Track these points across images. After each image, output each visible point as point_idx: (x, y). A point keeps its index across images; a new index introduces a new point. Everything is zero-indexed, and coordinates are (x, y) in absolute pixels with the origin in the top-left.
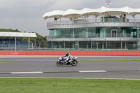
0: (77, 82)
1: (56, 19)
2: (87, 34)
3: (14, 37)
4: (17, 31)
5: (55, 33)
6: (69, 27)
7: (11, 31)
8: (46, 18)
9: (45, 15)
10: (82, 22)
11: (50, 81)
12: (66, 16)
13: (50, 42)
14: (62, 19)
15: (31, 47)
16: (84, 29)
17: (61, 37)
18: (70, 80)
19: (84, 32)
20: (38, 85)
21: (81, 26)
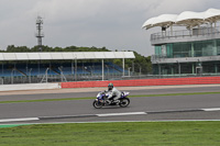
0: (200, 126)
1: (164, 29)
2: (215, 49)
3: (100, 60)
4: (104, 50)
5: (164, 51)
6: (186, 40)
7: (94, 49)
8: (149, 27)
9: (148, 23)
10: (206, 31)
11: (158, 126)
12: (180, 23)
13: (156, 65)
14: (175, 28)
15: (127, 74)
16: (209, 43)
17: (174, 56)
18: (189, 125)
19: (209, 46)
20: (139, 133)
21: (205, 38)
